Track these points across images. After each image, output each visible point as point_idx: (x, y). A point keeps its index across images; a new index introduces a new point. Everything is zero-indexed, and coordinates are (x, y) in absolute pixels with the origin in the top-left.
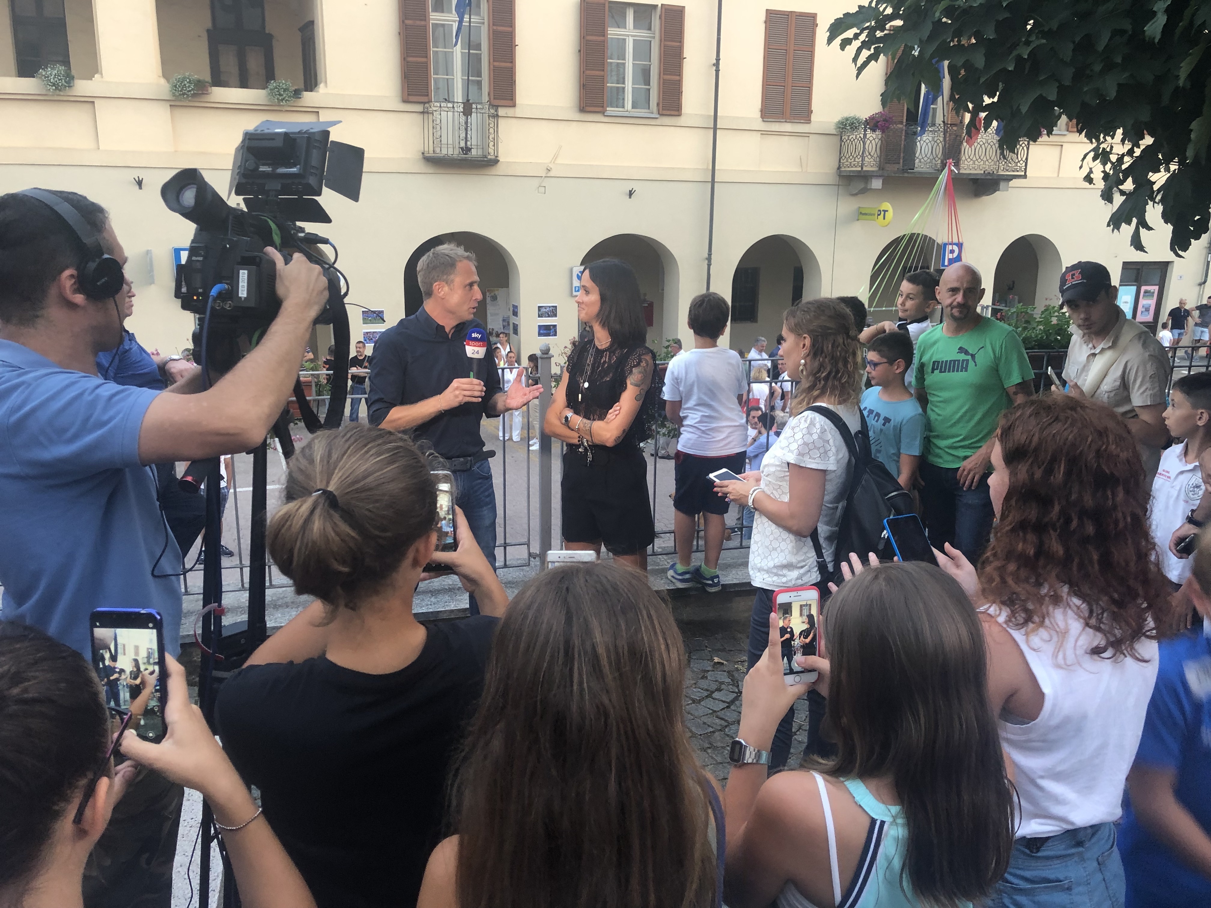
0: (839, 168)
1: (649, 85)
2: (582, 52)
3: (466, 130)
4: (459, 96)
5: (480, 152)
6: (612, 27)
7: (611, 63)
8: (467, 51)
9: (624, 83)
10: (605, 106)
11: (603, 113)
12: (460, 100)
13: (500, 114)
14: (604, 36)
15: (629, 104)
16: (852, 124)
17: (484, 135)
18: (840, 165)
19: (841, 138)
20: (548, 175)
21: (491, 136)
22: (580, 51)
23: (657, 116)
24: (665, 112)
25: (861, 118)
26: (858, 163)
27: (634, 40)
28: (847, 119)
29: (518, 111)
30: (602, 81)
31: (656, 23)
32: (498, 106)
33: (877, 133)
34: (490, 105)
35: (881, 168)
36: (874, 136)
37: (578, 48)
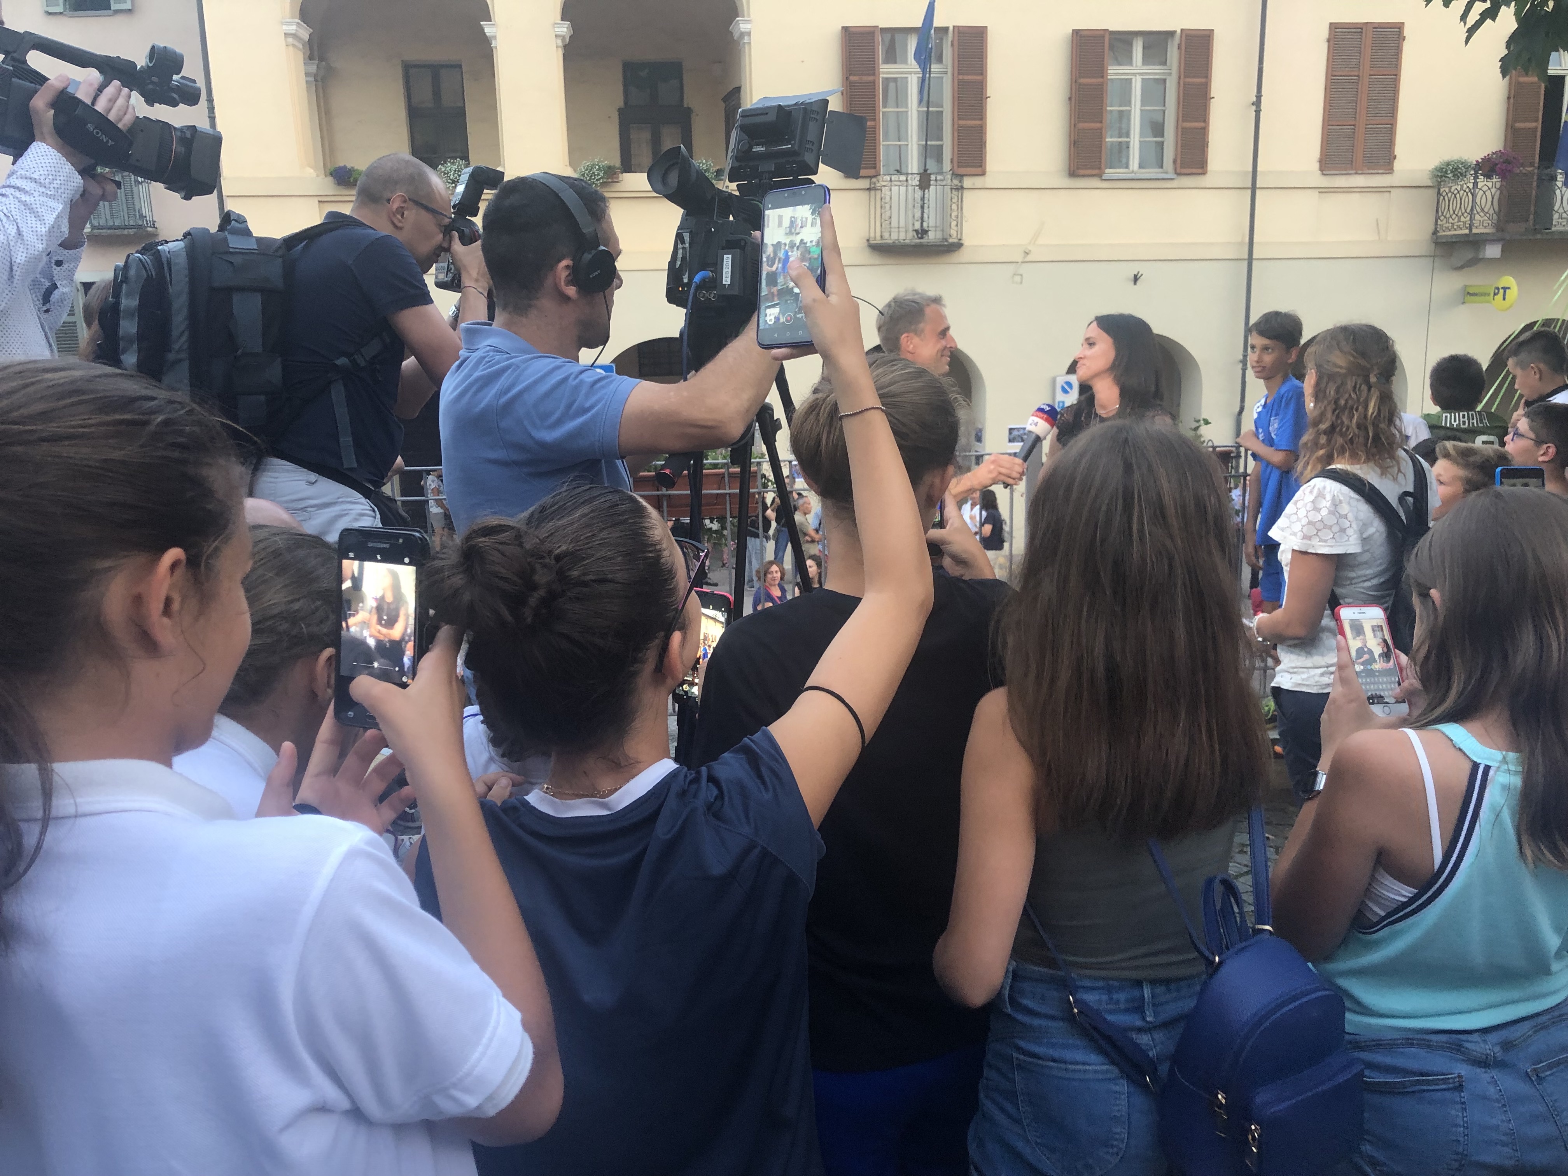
0: (1435, 232)
1: (1163, 136)
2: (1073, 99)
3: (922, 207)
4: (914, 165)
5: (939, 235)
6: (1113, 65)
7: (1111, 111)
8: (926, 109)
9: (1128, 136)
10: (1103, 166)
11: (1100, 176)
12: (915, 171)
13: (965, 186)
14: (1103, 77)
15: (1134, 163)
16: (1456, 169)
17: (944, 212)
18: (1436, 229)
19: (1439, 190)
20: (1027, 259)
21: (954, 214)
22: (1070, 99)
23: (1175, 176)
24: (1184, 171)
25: (1470, 161)
26: (1464, 223)
27: (1143, 79)
28: (1448, 164)
29: (988, 180)
30: (1099, 135)
31: (1173, 54)
32: (962, 176)
33: (1494, 180)
34: (953, 174)
35: (1500, 227)
36: (1490, 185)
37: (1068, 95)
